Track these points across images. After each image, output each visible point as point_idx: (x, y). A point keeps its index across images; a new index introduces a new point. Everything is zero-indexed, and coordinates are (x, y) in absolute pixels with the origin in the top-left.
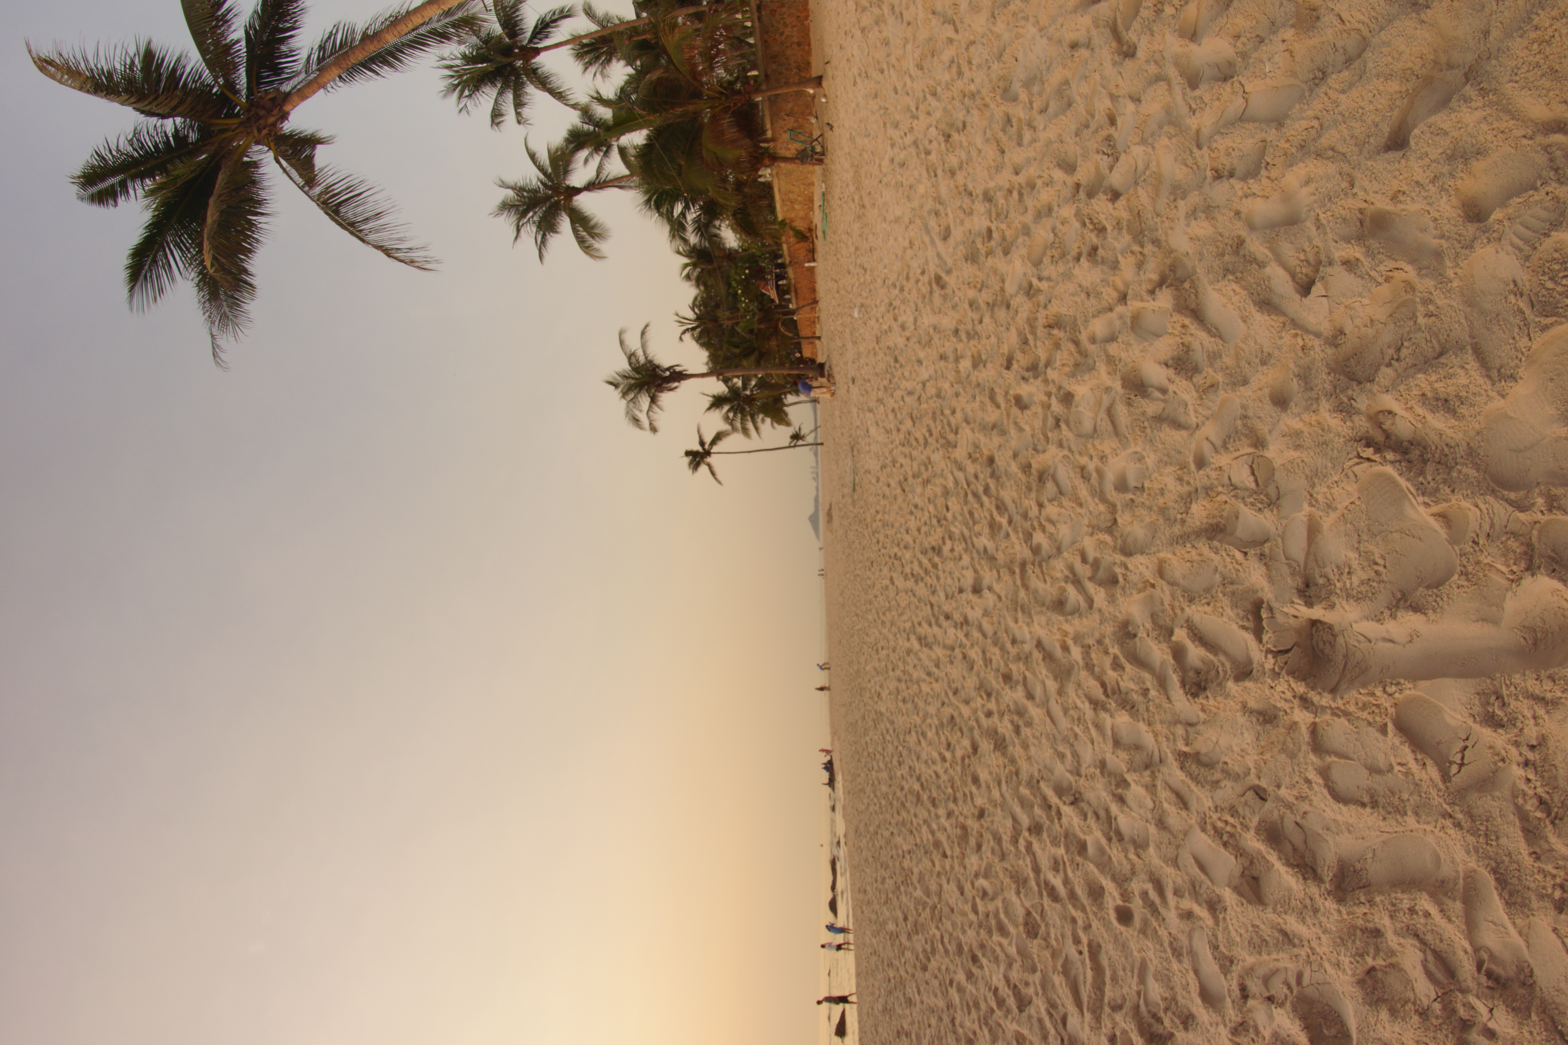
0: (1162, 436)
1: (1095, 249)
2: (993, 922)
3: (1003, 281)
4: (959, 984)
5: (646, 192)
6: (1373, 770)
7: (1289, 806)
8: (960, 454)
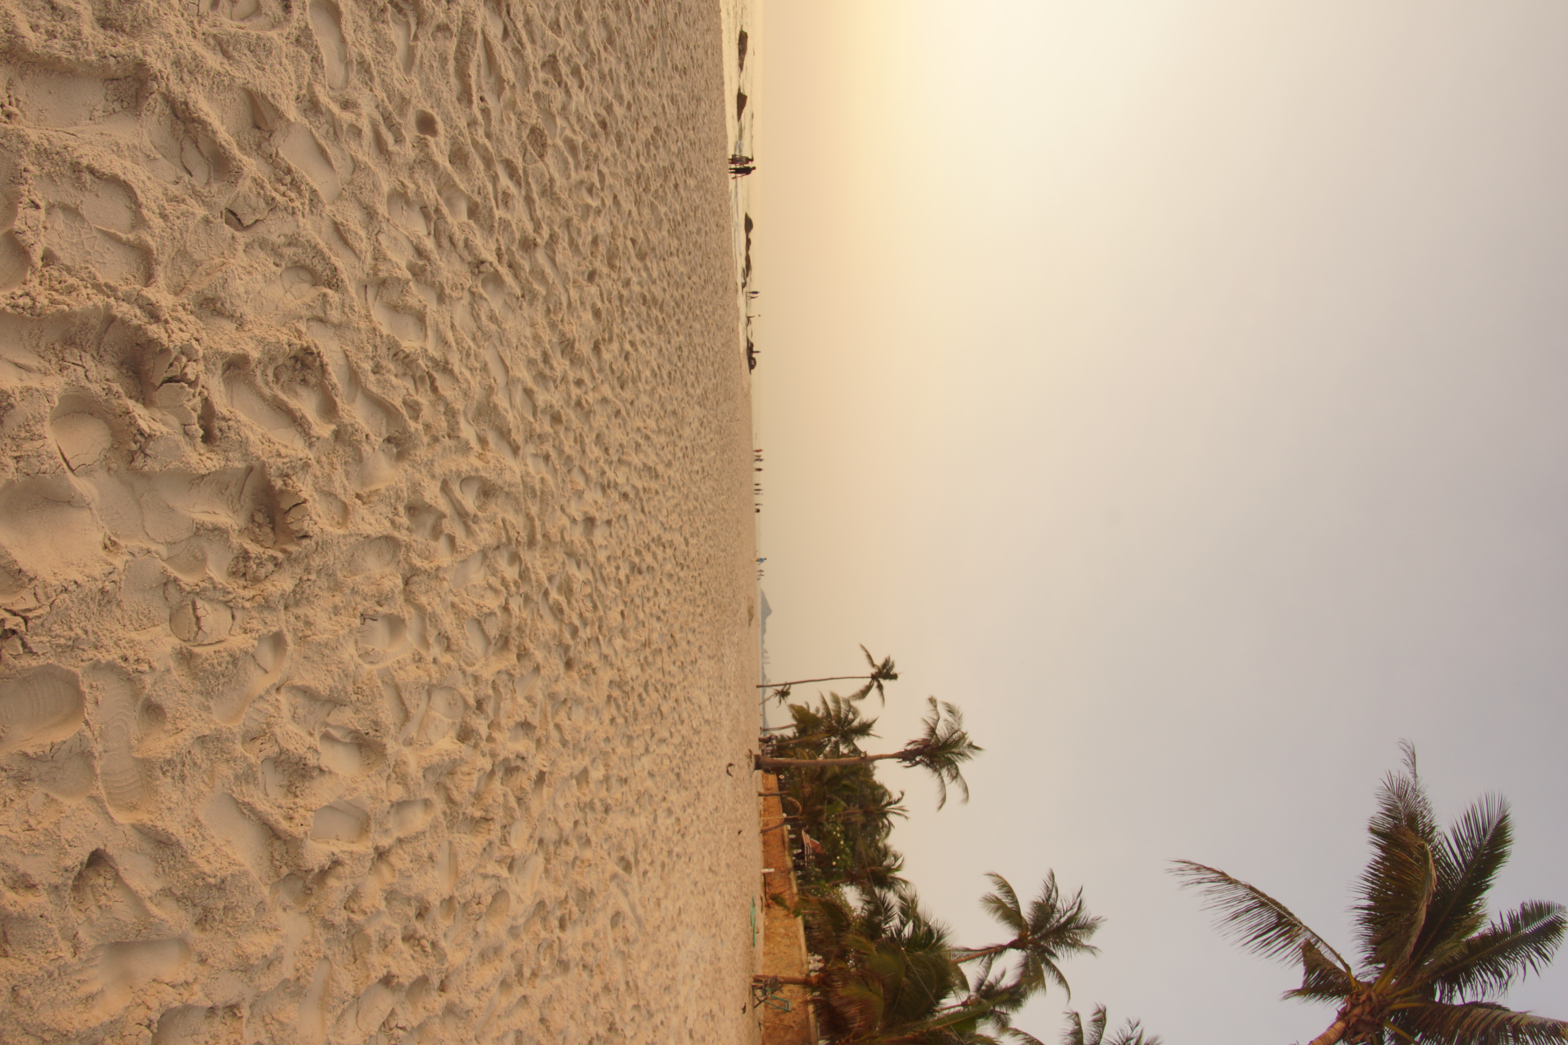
0: (330, 681)
1: (420, 915)
2: (581, 156)
3: (546, 870)
4: (621, 104)
5: (942, 946)
6: (72, 212)
7: (196, 194)
8: (606, 675)
